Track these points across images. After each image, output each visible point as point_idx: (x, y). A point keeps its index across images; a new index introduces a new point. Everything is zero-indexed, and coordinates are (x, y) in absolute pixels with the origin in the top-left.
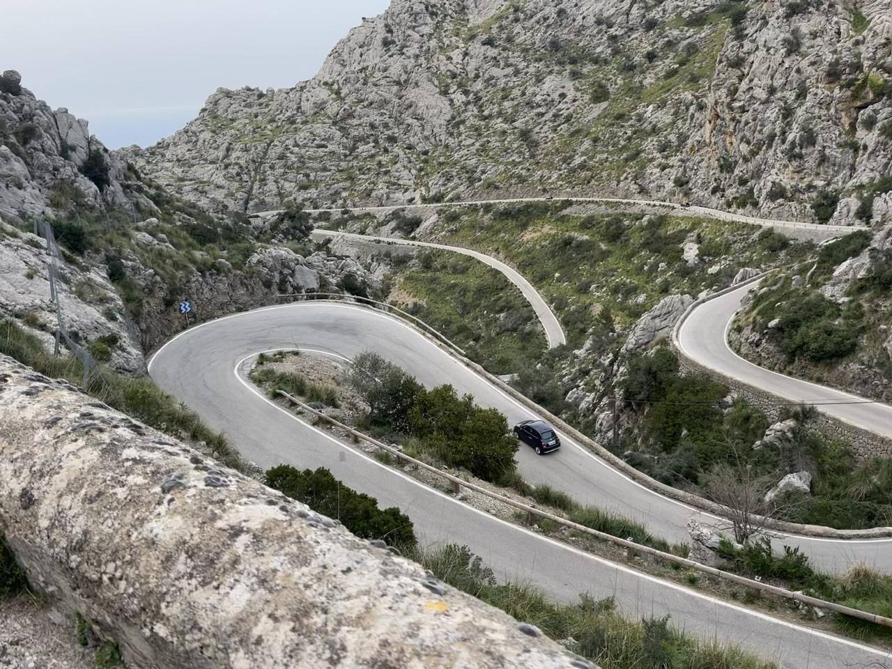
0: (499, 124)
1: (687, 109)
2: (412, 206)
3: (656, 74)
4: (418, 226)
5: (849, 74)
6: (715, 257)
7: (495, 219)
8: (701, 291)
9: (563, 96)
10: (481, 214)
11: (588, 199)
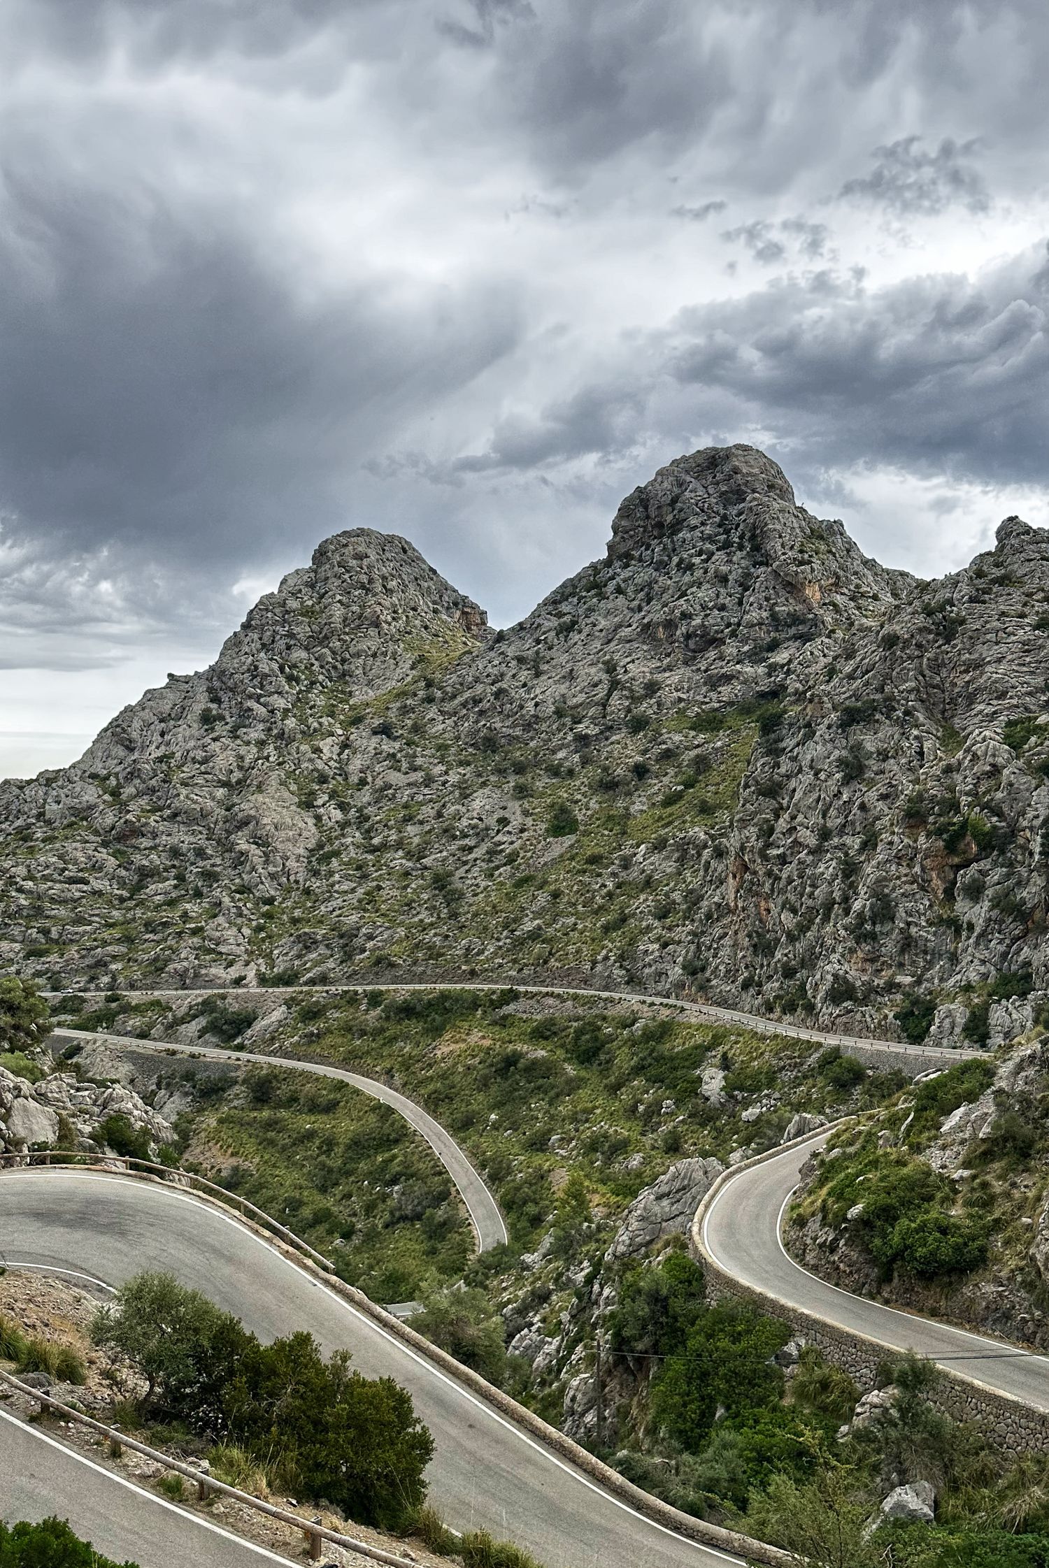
0: (398, 860)
1: (699, 855)
2: (240, 991)
3: (649, 797)
4: (249, 1026)
5: (940, 815)
6: (752, 1092)
7: (388, 1018)
8: (733, 1150)
9: (503, 821)
10: (363, 1007)
11: (544, 990)
